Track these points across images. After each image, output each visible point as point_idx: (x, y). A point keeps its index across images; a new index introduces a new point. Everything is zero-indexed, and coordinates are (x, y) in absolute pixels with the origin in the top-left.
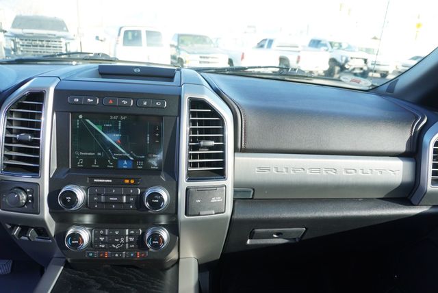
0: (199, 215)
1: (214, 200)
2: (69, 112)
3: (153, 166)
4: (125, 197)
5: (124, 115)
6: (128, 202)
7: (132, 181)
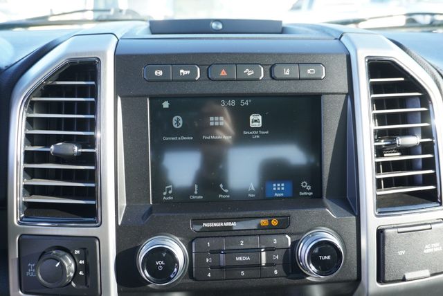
0: (404, 280)
1: (428, 250)
2: (146, 96)
3: (305, 190)
4: (264, 254)
5: (245, 96)
6: (270, 264)
7: (275, 222)
